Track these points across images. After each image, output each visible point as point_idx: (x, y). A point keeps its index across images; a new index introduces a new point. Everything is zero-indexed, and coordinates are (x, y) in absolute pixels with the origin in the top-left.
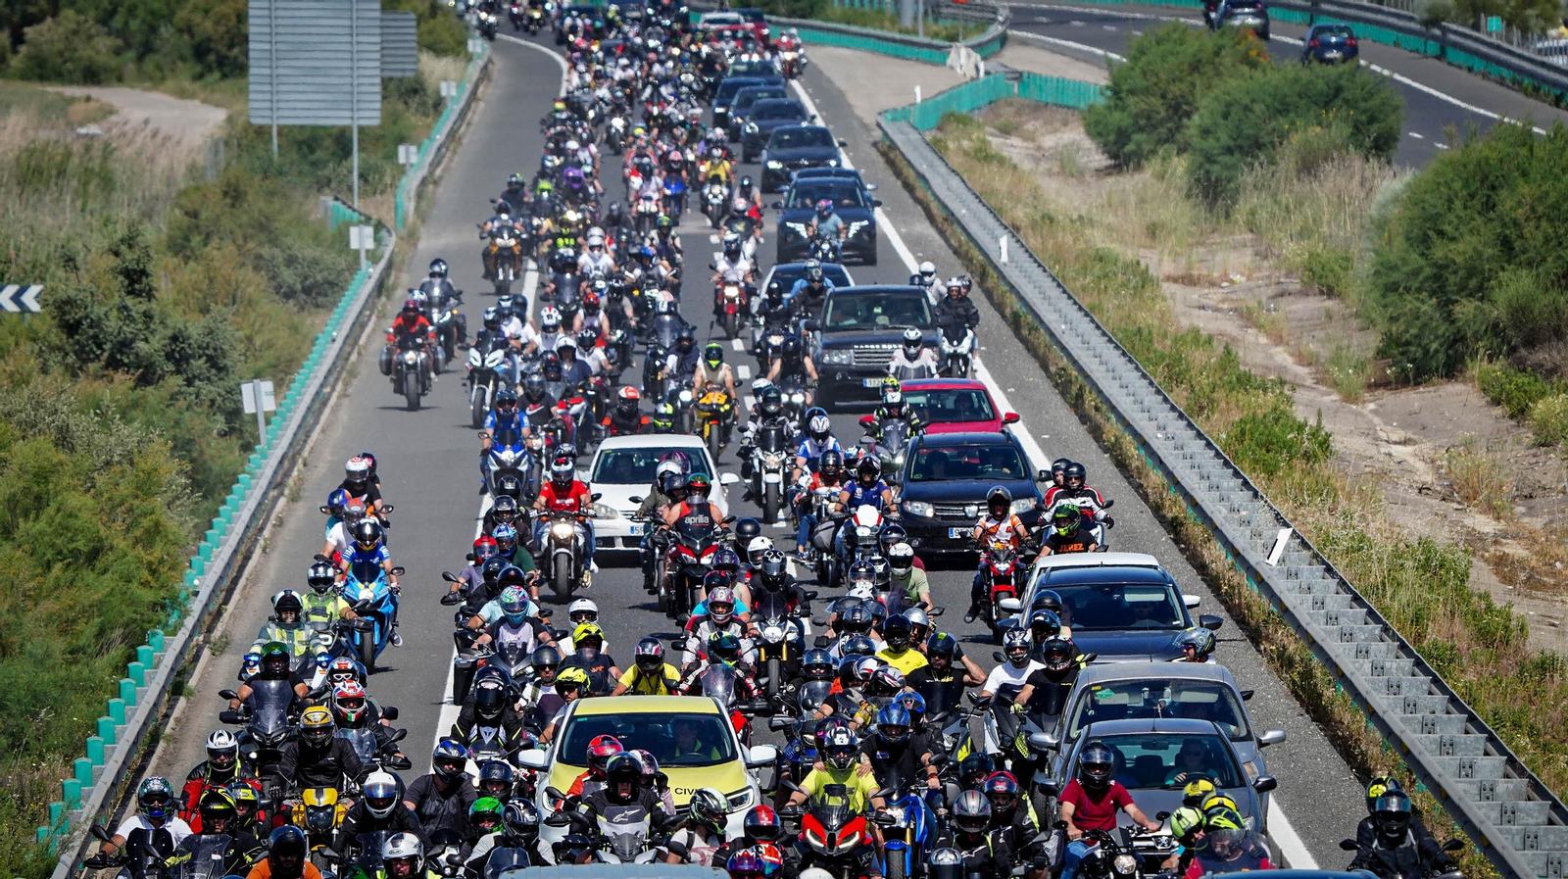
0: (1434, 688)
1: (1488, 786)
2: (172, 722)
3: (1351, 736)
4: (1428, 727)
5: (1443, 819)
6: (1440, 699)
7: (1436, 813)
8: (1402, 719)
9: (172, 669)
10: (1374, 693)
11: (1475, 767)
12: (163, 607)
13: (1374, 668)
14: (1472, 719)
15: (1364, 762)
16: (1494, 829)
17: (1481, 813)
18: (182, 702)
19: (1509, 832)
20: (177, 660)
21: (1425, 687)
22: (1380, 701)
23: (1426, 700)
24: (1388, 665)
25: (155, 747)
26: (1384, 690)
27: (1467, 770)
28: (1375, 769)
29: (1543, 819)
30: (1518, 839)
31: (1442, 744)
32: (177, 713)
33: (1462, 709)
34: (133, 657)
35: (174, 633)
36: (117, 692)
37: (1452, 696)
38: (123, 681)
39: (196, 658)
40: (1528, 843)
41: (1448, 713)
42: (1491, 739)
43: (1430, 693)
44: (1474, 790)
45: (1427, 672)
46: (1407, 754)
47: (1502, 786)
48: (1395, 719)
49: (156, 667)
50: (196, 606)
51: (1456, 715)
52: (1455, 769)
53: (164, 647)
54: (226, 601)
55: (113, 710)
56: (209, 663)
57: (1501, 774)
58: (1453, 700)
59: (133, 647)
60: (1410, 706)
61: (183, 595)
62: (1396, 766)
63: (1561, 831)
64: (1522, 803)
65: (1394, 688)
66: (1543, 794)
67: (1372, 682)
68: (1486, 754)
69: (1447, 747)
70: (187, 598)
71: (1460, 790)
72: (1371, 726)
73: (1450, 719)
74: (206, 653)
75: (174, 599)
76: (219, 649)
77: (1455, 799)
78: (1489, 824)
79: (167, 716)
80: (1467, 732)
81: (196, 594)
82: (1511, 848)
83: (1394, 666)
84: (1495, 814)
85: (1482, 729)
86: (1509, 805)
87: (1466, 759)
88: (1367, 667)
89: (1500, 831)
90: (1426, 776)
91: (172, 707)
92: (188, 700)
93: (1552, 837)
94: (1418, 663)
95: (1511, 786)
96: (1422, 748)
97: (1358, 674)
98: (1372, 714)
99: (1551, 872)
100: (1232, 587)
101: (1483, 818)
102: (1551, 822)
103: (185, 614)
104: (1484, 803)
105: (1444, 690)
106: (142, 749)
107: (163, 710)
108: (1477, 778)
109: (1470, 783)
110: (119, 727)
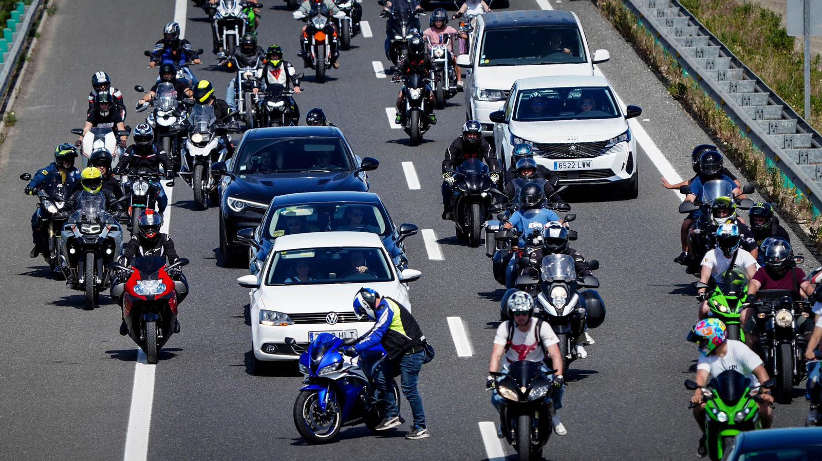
0: (691, 23)
1: (722, 74)
2: (30, 51)
3: (647, 49)
4: (689, 43)
5: (698, 91)
6: (694, 29)
7: (694, 88)
8: (675, 39)
9: (30, 23)
10: (660, 26)
11: (715, 63)
13: (659, 13)
14: (712, 38)
15: (655, 62)
16: (727, 95)
18: (35, 41)
19: (735, 97)
20: (32, 18)
21: (686, 22)
22: (663, 30)
23: (687, 30)
24: (666, 11)
25: (23, 64)
26: (665, 24)
27: (710, 65)
28: (661, 66)
29: (752, 89)
30: (740, 100)
31: (697, 52)
32: (32, 46)
33: (706, 33)
34: (9, 17)
37: (701, 26)
38: (5, 30)
39: (40, 17)
40: (745, 102)
41: (698, 35)
42: (723, 48)
43: (689, 25)
44: (715, 75)
45: (686, 14)
46: (679, 57)
47: (730, 73)
48: (672, 39)
49: (21, 21)
51: (703, 36)
52: (704, 64)
53: (24, 11)
56: (47, 20)
57: (728, 66)
58: (701, 28)
59: (8, 11)
60: (679, 33)
62: (672, 63)
63: (762, 95)
64: (741, 82)
65: (669, 23)
66: (752, 76)
67: (659, 21)
68: (720, 56)
69: (699, 53)
71: (709, 76)
72: (659, 43)
73: (700, 39)
74: (45, 14)
76: (52, 12)
77: (706, 80)
78: (725, 92)
79: (28, 48)
80: (709, 45)
82: (737, 105)
83: (669, 12)
84: (727, 88)
85: (717, 43)
86: (734, 83)
87: (710, 59)
88: (655, 13)
89: (730, 96)
90: (690, 69)
91: (30, 43)
92: (38, 40)
93: (757, 99)
94: (682, 10)
95: (734, 73)
96: (687, 54)
97: (651, 16)
98: (660, 37)
99: (758, 117)
101: (721, 89)
102: (756, 91)
104: (721, 82)
105: (696, 24)
107: (26, 45)
108: (716, 69)
109: (713, 72)
110: (5, 54)
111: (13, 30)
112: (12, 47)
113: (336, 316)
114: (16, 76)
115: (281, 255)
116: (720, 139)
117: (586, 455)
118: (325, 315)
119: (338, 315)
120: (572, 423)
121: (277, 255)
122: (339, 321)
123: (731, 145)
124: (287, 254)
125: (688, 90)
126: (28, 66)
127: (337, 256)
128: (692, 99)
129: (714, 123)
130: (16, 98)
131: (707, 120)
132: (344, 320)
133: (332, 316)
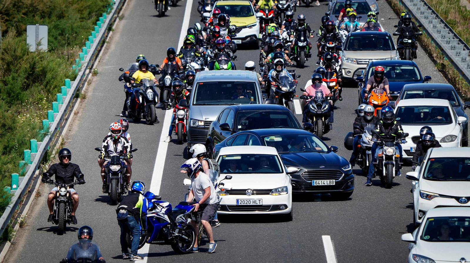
0: (450, 32)
1: (464, 59)
2: (108, 38)
3: (427, 45)
4: (448, 42)
5: (452, 67)
6: (451, 35)
7: (450, 66)
8: (441, 40)
9: (108, 24)
10: (433, 33)
11: (461, 53)
12: (106, 7)
13: (434, 26)
14: (460, 40)
15: (430, 52)
17: (462, 66)
18: (111, 33)
20: (110, 21)
21: (447, 32)
22: (435, 35)
23: (447, 35)
24: (437, 26)
25: (104, 44)
26: (436, 32)
27: (458, 54)
28: (433, 54)
31: (452, 47)
32: (109, 35)
33: (457, 38)
34: (98, 20)
35: (109, 14)
36: (94, 30)
37: (455, 34)
38: (96, 27)
39: (115, 21)
41: (454, 39)
42: (465, 46)
43: (449, 33)
44: (460, 60)
45: (448, 27)
46: (442, 50)
48: (439, 40)
49: (104, 23)
50: (115, 7)
51: (456, 39)
52: (455, 54)
53: (106, 18)
54: (123, 5)
55: (93, 34)
56: (118, 22)
57: (468, 55)
58: (455, 35)
59: (98, 17)
60: (443, 37)
61: (111, 3)
62: (439, 53)
65: (439, 32)
67: (433, 30)
68: (464, 50)
69: (453, 48)
70: (113, 5)
71: (457, 60)
72: (432, 42)
73: (454, 40)
74: (118, 20)
75: (109, 5)
76: (121, 18)
78: (464, 69)
79: (107, 36)
80: (459, 44)
81: (115, 3)
83: (439, 26)
84: (466, 66)
85: (463, 43)
87: (458, 51)
88: (432, 26)
89: (467, 71)
90: (447, 56)
91: (108, 34)
92: (113, 32)
94: (446, 25)
96: (446, 48)
97: (429, 28)
98: (433, 39)
100: (395, 4)
101: (463, 67)
103: (112, 9)
104: (463, 63)
105: (453, 32)
106: (100, 45)
107: (106, 34)
108: (461, 56)
109: (459, 58)
110: (94, 39)
111: (100, 27)
112: (98, 36)
113: (251, 192)
114: (100, 51)
115: (223, 157)
116: (461, 93)
117: (377, 255)
118: (245, 190)
119: (252, 191)
120: (371, 238)
121: (221, 157)
122: (253, 194)
123: (467, 96)
124: (227, 157)
125: (447, 66)
126: (106, 46)
127: (253, 159)
128: (448, 72)
129: (458, 85)
130: (99, 61)
131: (455, 83)
132: (256, 194)
133: (249, 191)
